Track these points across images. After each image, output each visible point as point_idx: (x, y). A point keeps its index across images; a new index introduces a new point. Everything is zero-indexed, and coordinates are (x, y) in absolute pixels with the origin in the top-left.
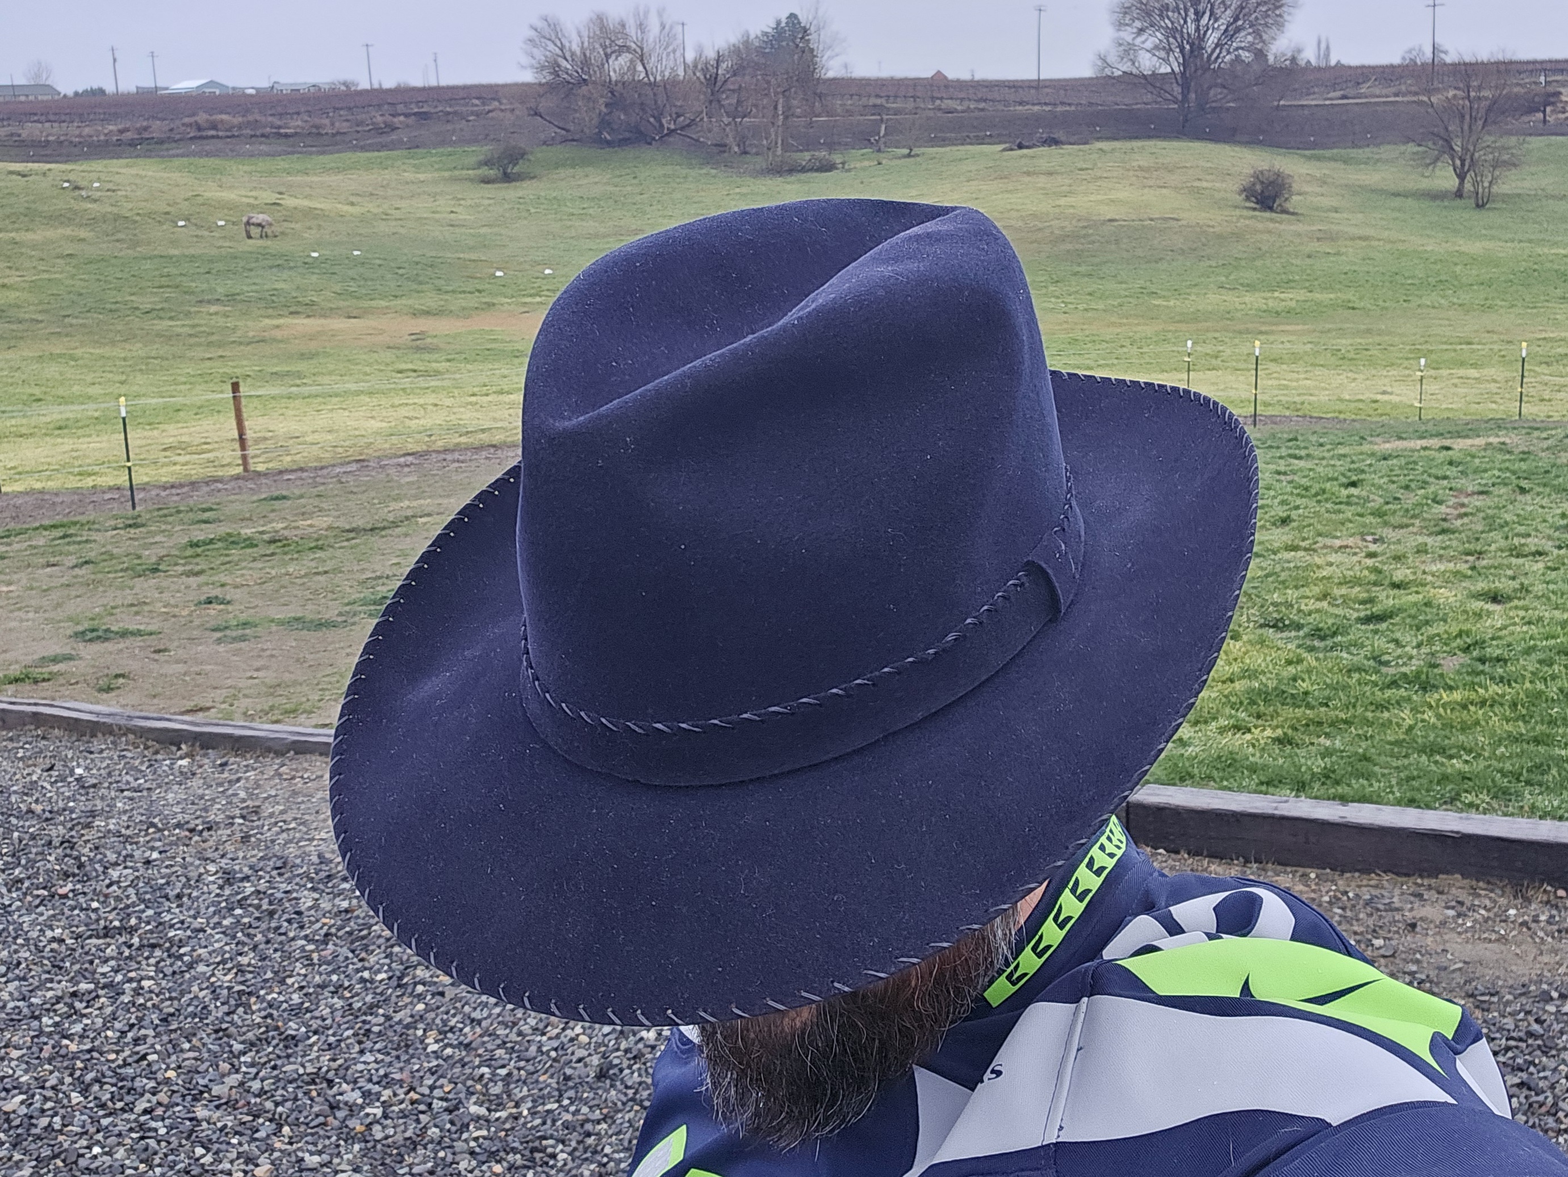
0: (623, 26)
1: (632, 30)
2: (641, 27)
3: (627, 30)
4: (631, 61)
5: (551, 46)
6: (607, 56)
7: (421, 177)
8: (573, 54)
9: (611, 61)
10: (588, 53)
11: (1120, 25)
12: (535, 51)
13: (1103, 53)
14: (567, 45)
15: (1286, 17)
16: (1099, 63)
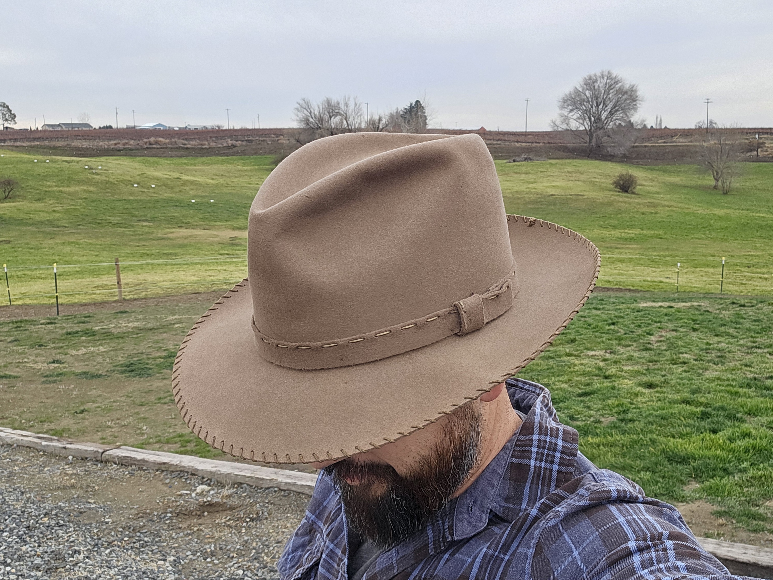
0: (338, 104)
1: (342, 106)
2: (346, 105)
3: (340, 105)
4: (341, 119)
5: (306, 112)
6: (331, 117)
7: (246, 168)
8: (315, 116)
9: (332, 119)
10: (322, 115)
11: (562, 108)
12: (299, 113)
13: (554, 120)
14: (313, 111)
15: (638, 105)
16: (552, 124)
